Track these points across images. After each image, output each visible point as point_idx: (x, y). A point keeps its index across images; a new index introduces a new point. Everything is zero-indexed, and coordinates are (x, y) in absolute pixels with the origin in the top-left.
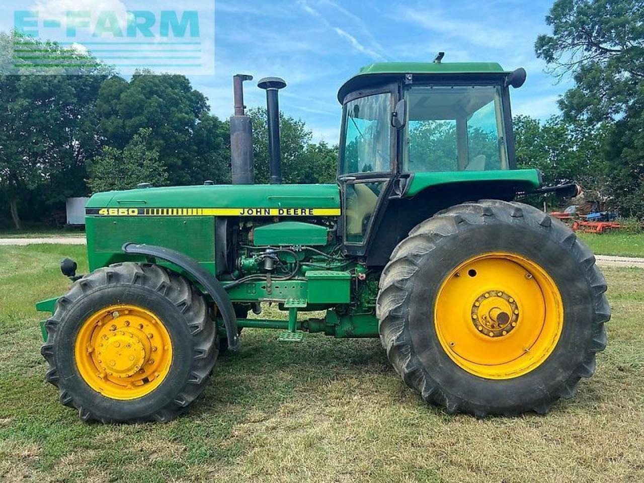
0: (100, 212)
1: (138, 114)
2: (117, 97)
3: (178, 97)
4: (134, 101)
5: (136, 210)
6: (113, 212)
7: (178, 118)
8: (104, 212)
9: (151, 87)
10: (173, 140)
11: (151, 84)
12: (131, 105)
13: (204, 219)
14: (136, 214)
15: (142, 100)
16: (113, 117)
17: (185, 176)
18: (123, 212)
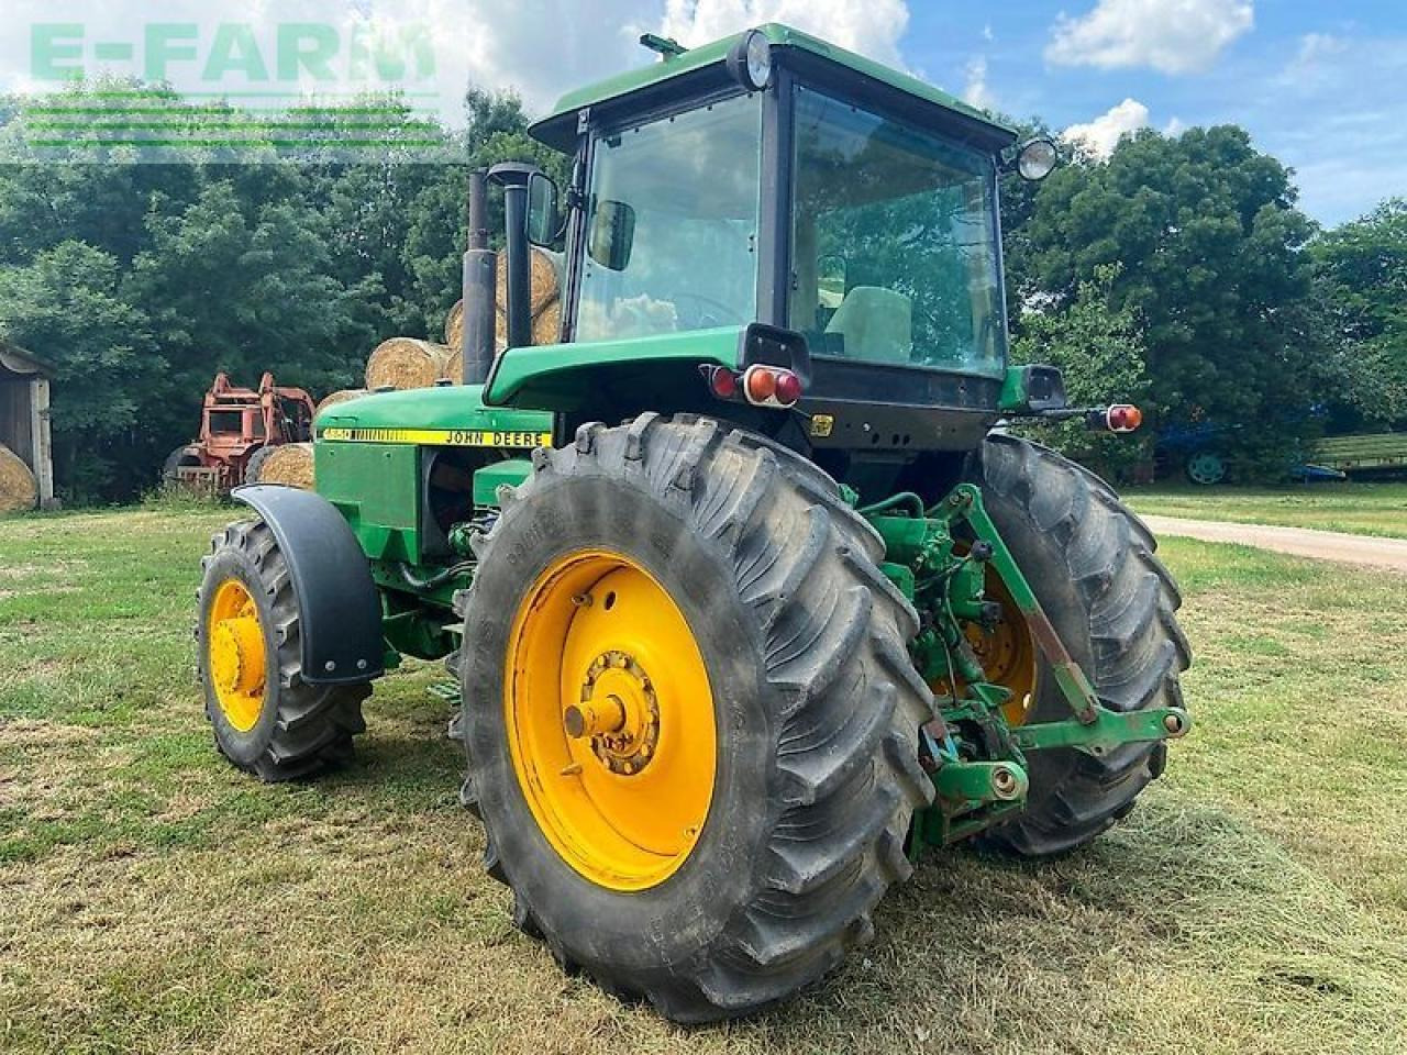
1: (1102, 234)
2: (1066, 205)
3: (1202, 181)
4: (1095, 207)
5: (350, 432)
7: (1194, 231)
9: (1139, 169)
10: (1177, 284)
11: (1139, 161)
12: (1087, 216)
13: (405, 449)
14: (349, 438)
15: (1116, 202)
16: (1053, 250)
17: (1202, 367)
18: (340, 435)
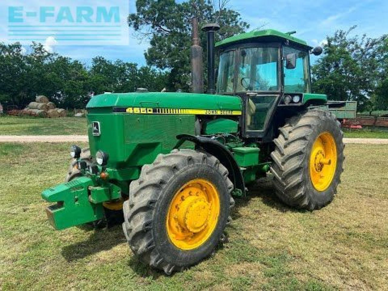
0: (127, 110)
5: (152, 110)
6: (137, 110)
8: (129, 110)
13: (189, 117)
14: (151, 112)
18: (143, 111)
